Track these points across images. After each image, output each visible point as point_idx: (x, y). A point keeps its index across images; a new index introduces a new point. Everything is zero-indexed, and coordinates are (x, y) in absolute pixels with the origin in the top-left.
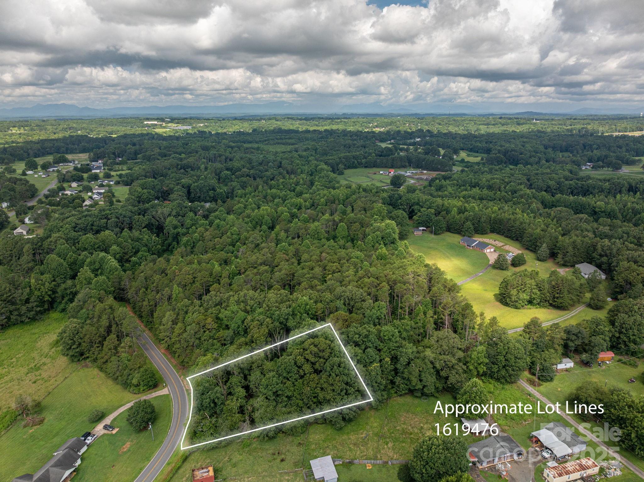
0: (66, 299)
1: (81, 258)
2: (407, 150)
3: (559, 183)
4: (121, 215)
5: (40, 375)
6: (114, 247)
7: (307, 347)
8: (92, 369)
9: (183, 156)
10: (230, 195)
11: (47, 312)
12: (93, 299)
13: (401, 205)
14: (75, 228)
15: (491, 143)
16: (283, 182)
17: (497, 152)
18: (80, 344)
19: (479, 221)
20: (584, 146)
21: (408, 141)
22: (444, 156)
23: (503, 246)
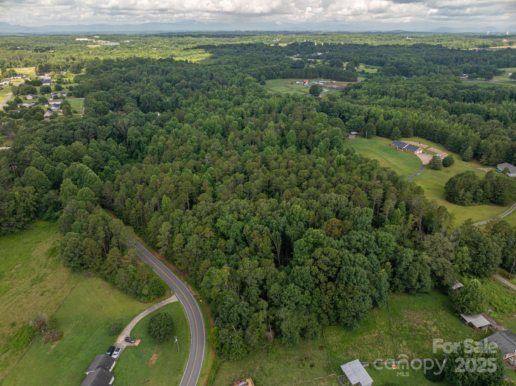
0: (50, 208)
1: (58, 168)
2: (315, 63)
3: (454, 91)
4: (86, 126)
5: (45, 287)
6: (86, 157)
7: (318, 256)
8: (95, 278)
9: (124, 69)
10: (176, 105)
11: (33, 221)
12: (82, 210)
13: (332, 112)
14: (45, 139)
15: (381, 56)
16: (218, 92)
17: (390, 64)
18: (80, 256)
19: (405, 126)
20: (457, 59)
21: (312, 55)
22: (347, 68)
23: (428, 148)
